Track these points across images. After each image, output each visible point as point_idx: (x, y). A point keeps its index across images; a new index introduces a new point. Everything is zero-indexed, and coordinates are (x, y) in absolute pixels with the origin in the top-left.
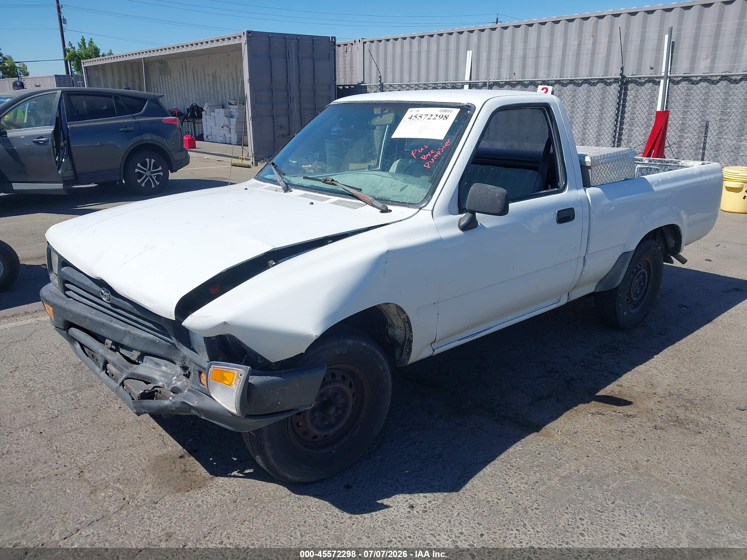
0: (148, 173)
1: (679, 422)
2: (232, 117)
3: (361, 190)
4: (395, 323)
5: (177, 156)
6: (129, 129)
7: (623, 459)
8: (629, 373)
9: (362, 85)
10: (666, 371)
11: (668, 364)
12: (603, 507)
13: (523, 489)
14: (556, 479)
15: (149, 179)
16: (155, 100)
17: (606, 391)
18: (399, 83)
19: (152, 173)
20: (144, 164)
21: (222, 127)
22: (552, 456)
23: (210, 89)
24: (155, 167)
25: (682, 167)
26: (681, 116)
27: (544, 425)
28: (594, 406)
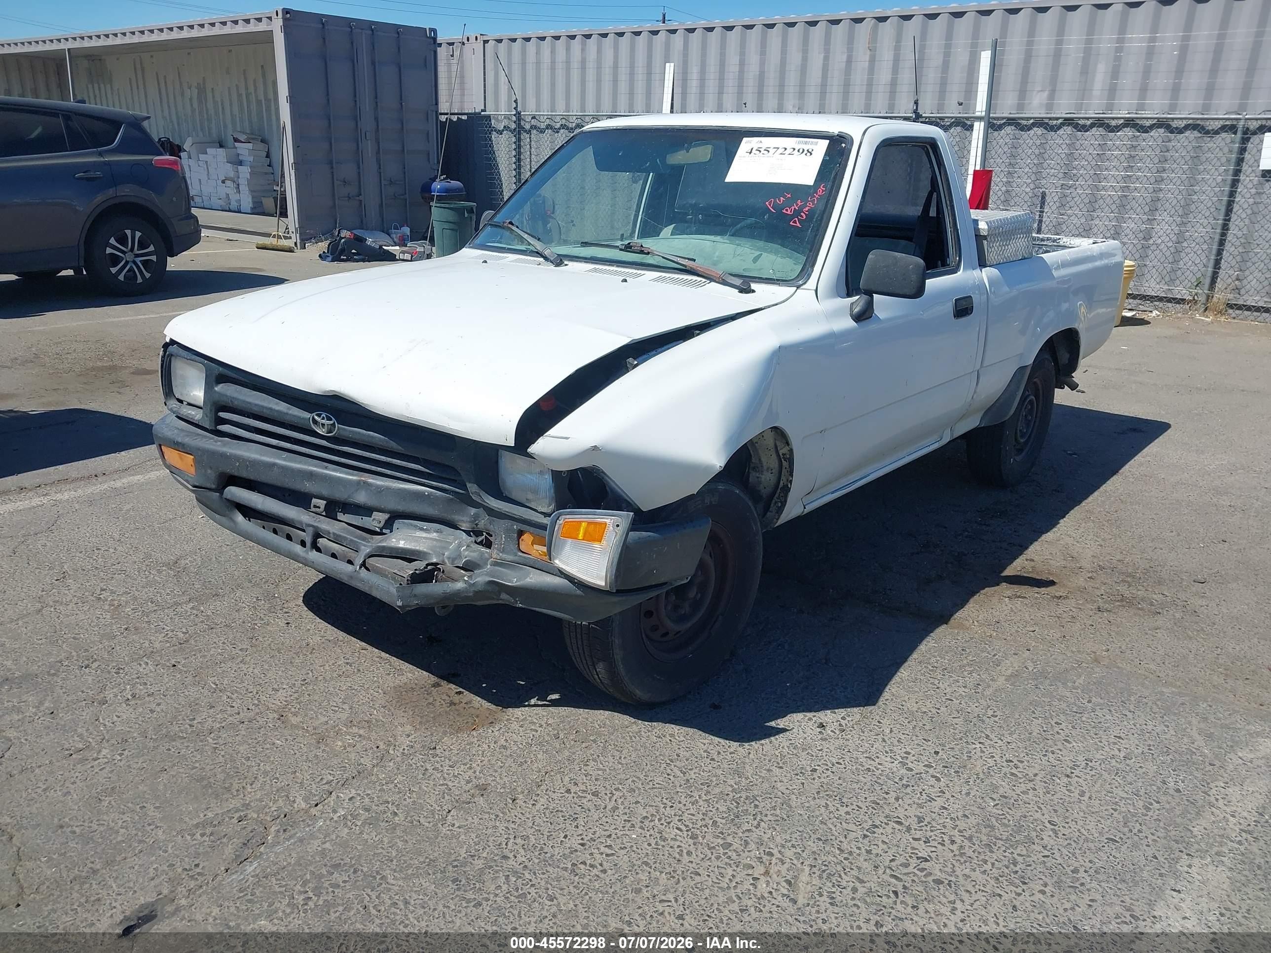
0: (129, 257)
1: (1126, 602)
2: (241, 163)
3: (694, 260)
4: (765, 464)
5: (180, 228)
6: (91, 174)
7: (1074, 650)
8: (1036, 543)
9: (483, 113)
10: (1083, 538)
11: (1082, 530)
12: (1080, 707)
13: (963, 693)
14: (1002, 679)
15: (131, 266)
16: (136, 124)
17: (1014, 569)
18: (550, 113)
19: (137, 256)
20: (122, 240)
21: (223, 182)
22: (983, 652)
23: (193, 111)
24: (142, 246)
25: (1064, 247)
26: (1005, 180)
27: (952, 615)
28: (1005, 589)
